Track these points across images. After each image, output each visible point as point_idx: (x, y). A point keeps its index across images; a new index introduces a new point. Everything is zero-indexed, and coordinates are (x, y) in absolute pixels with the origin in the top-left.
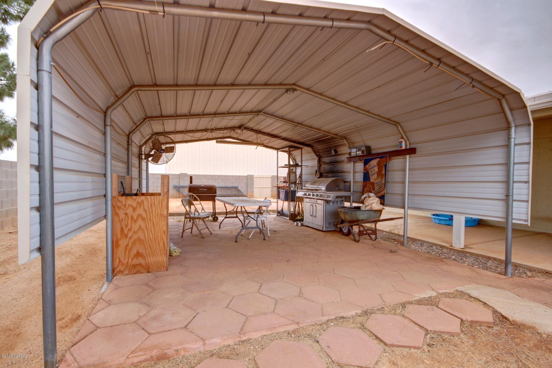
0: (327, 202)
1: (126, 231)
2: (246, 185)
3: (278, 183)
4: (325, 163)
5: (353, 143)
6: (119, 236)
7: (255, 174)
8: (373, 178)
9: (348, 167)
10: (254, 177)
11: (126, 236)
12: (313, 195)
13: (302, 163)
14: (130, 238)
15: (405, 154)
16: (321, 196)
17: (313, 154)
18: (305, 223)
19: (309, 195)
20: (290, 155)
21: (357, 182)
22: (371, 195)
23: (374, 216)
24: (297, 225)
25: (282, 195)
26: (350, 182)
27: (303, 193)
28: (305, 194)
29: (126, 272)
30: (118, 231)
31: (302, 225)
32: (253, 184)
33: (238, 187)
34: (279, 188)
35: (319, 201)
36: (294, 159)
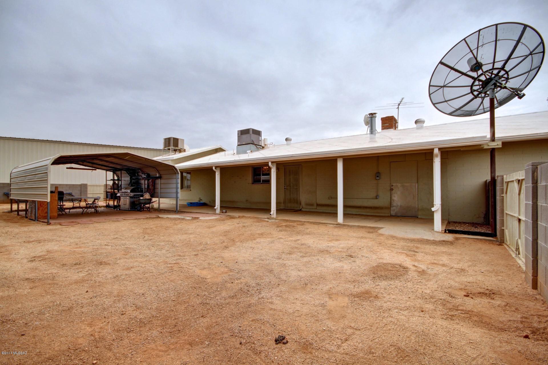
0: (131, 197)
1: (42, 205)
2: (80, 192)
3: (107, 189)
4: (133, 179)
5: (144, 172)
6: (39, 206)
7: (89, 183)
8: (150, 187)
9: (143, 182)
10: (88, 185)
11: (42, 206)
12: (125, 195)
13: (121, 178)
14: (44, 207)
15: (158, 179)
16: (128, 195)
17: (127, 174)
18: (121, 209)
19: (123, 195)
20: (114, 173)
21: (146, 188)
22: (147, 193)
23: (148, 202)
24: (117, 210)
25: (109, 196)
26: (143, 189)
27: (120, 194)
28: (121, 195)
29: (42, 218)
30: (39, 205)
31: (120, 210)
32: (87, 191)
33: (72, 193)
34: (107, 192)
35: (128, 197)
36: (118, 176)
